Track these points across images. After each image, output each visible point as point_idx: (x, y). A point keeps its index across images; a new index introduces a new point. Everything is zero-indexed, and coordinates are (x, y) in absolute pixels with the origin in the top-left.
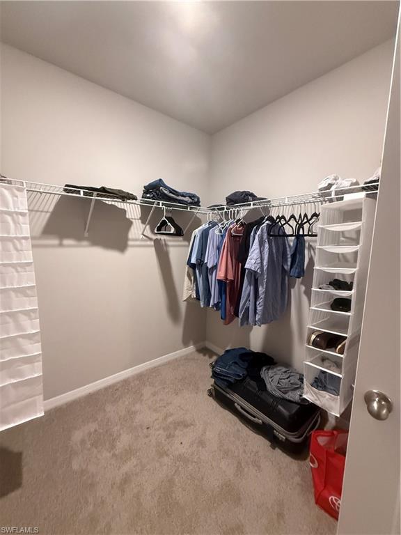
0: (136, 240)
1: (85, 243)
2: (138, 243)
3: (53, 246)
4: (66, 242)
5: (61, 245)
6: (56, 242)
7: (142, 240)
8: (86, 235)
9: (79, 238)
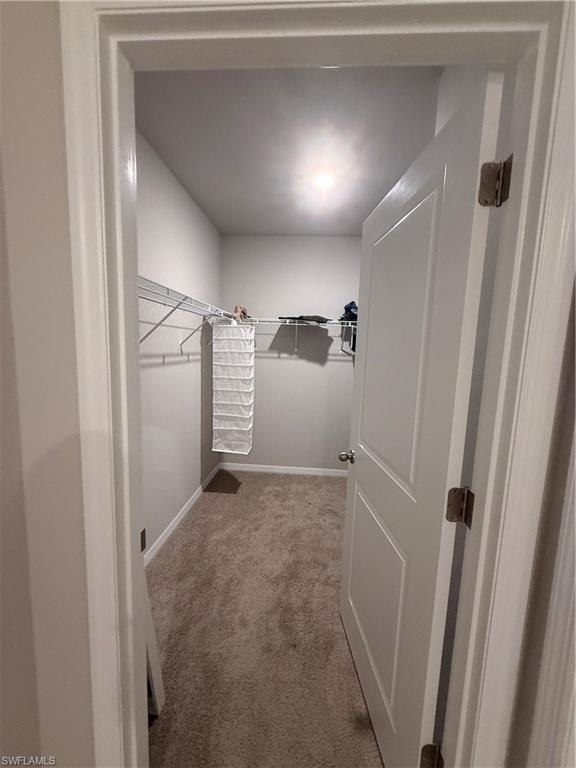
0: (335, 355)
1: (294, 356)
2: (338, 358)
3: (273, 358)
4: (282, 355)
5: (279, 357)
6: (276, 355)
7: (341, 355)
8: (296, 350)
9: (291, 353)
